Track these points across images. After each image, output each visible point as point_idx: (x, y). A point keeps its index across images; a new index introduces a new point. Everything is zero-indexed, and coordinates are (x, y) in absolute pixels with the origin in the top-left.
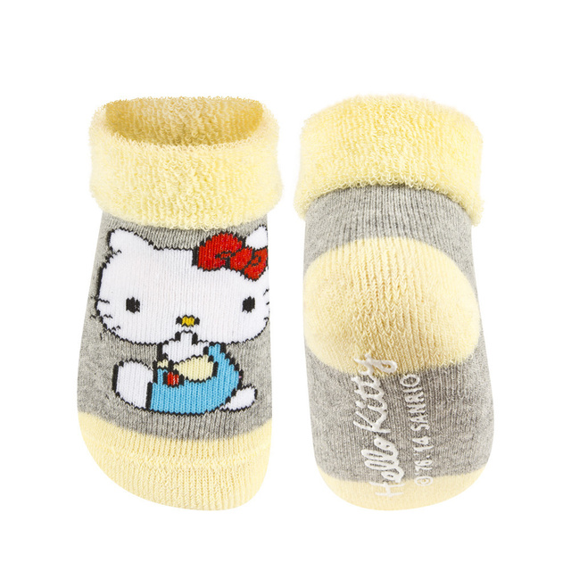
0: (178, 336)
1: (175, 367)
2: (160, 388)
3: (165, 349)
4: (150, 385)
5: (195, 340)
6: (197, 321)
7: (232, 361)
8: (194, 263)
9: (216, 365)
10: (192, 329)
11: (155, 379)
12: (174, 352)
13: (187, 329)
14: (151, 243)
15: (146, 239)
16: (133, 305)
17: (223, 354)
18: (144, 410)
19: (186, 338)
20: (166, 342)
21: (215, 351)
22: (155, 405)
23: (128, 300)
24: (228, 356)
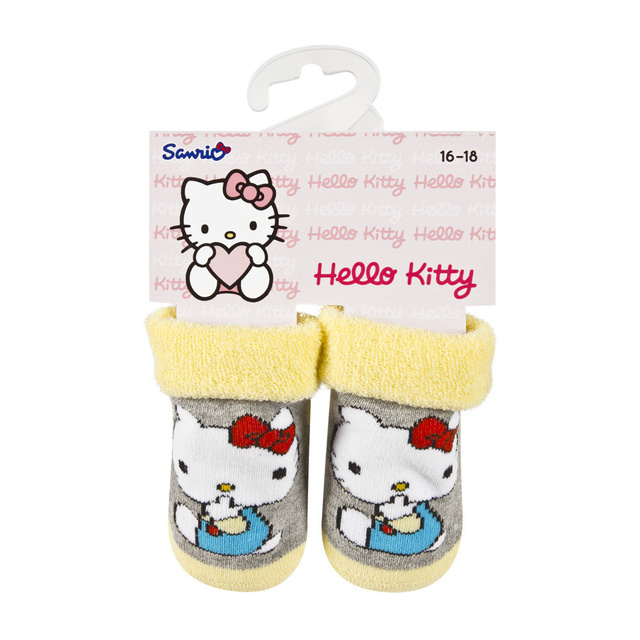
0: (392, 500)
1: (389, 523)
2: (377, 533)
3: (381, 508)
4: (369, 531)
5: (406, 502)
6: (407, 486)
7: (435, 514)
8: (410, 441)
9: (422, 520)
10: (403, 492)
11: (373, 526)
12: (389, 511)
13: (400, 493)
14: (380, 421)
15: (376, 417)
16: (354, 468)
17: (428, 510)
18: (364, 548)
19: (399, 501)
20: (383, 504)
21: (421, 509)
22: (372, 544)
23: (350, 463)
24: (431, 511)
